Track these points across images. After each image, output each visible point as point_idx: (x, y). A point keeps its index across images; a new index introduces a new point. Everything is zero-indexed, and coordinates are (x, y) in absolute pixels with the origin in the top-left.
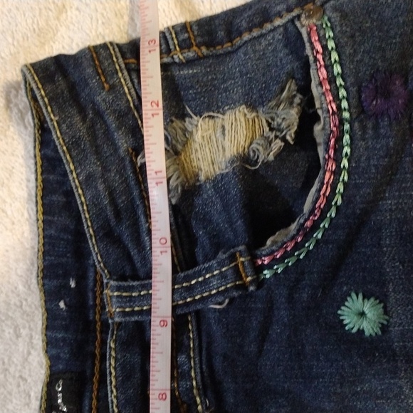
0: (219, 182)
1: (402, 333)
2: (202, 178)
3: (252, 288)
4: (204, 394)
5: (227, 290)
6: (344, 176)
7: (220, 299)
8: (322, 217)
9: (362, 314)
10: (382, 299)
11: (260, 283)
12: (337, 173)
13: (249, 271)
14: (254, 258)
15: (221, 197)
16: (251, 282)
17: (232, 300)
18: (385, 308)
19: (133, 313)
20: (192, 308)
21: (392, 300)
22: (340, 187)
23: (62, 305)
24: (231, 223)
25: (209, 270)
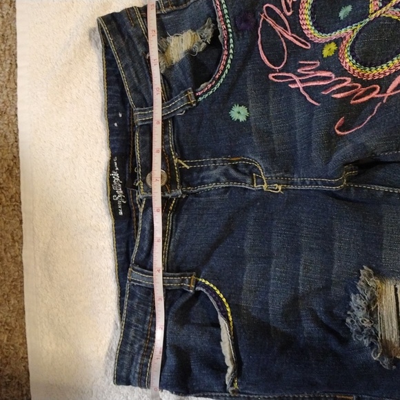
0: (181, 63)
1: (255, 119)
2: (174, 62)
3: (194, 105)
4: (175, 151)
5: (184, 106)
6: (231, 57)
7: (181, 111)
8: (222, 74)
9: (239, 113)
10: (247, 106)
11: (198, 103)
12: (228, 55)
13: (193, 98)
14: (195, 93)
15: (182, 69)
16: (194, 102)
17: (186, 111)
18: (248, 110)
19: (146, 120)
20: (170, 116)
21: (250, 106)
22: (229, 61)
23: (116, 124)
24: (186, 79)
25: (177, 99)
